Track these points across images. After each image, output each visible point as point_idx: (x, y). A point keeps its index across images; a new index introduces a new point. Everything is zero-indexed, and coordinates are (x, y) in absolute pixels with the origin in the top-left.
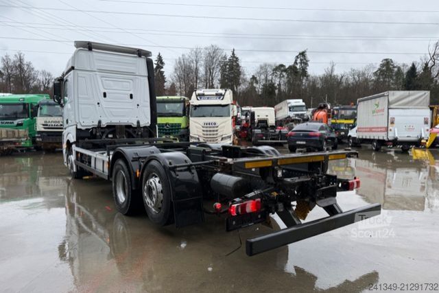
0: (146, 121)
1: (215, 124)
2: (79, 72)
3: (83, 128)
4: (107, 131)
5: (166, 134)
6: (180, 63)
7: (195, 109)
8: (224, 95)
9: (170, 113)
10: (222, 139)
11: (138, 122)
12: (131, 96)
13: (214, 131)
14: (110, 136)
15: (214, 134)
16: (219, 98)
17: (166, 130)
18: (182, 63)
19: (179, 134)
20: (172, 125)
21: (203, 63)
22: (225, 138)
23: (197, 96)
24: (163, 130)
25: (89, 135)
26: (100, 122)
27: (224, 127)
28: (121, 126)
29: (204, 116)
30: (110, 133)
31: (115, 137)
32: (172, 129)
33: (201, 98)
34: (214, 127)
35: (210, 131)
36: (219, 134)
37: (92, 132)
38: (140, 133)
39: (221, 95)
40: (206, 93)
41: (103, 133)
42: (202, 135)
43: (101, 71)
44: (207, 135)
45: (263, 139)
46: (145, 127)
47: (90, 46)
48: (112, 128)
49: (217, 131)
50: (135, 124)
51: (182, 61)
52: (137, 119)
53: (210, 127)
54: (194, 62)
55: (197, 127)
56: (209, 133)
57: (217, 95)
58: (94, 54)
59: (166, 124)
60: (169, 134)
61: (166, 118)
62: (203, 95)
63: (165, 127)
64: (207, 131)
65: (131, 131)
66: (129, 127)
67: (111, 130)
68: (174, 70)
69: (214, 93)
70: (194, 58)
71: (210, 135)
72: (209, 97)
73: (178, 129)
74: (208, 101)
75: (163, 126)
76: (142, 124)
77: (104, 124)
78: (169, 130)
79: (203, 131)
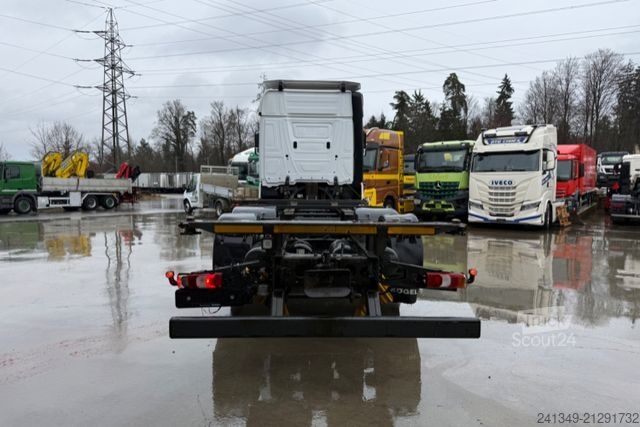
0: (346, 176)
1: (510, 182)
2: (267, 119)
3: (269, 186)
4: (297, 189)
5: (436, 197)
6: (538, 86)
7: (481, 159)
8: (530, 136)
9: (444, 167)
10: (523, 208)
11: (336, 179)
12: (328, 145)
13: (508, 194)
14: (299, 196)
15: (507, 200)
16: (522, 141)
17: (436, 191)
18: (542, 86)
19: (455, 198)
20: (445, 185)
21: (579, 82)
22: (529, 207)
23: (483, 138)
24: (432, 191)
25: (276, 194)
26: (288, 179)
27: (525, 188)
28: (313, 184)
29: (492, 171)
30: (299, 193)
31: (304, 197)
32: (445, 191)
33: (490, 143)
34: (508, 188)
35: (502, 194)
36: (518, 199)
37: (279, 190)
38: (337, 194)
39: (525, 134)
40: (498, 134)
41: (291, 192)
42: (487, 200)
43: (293, 115)
44: (496, 200)
45: (627, 213)
46: (345, 186)
47: (280, 86)
48: (302, 187)
49: (514, 194)
50: (331, 181)
51: (542, 84)
52: (335, 175)
53: (502, 188)
54: (564, 82)
55: (479, 188)
56: (499, 197)
57: (517, 135)
58: (286, 94)
59: (436, 183)
60: (440, 197)
61: (436, 174)
62: (494, 136)
63: (435, 188)
64: (496, 194)
65: (326, 190)
66: (324, 185)
67: (301, 189)
68: (526, 99)
69: (512, 133)
70: (563, 76)
71: (502, 200)
72: (504, 139)
73: (453, 191)
74: (502, 145)
75: (432, 187)
76: (341, 181)
77: (293, 181)
78: (440, 191)
79: (491, 194)
